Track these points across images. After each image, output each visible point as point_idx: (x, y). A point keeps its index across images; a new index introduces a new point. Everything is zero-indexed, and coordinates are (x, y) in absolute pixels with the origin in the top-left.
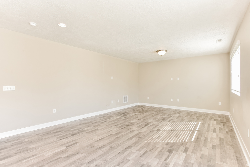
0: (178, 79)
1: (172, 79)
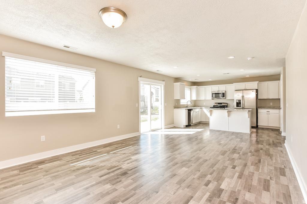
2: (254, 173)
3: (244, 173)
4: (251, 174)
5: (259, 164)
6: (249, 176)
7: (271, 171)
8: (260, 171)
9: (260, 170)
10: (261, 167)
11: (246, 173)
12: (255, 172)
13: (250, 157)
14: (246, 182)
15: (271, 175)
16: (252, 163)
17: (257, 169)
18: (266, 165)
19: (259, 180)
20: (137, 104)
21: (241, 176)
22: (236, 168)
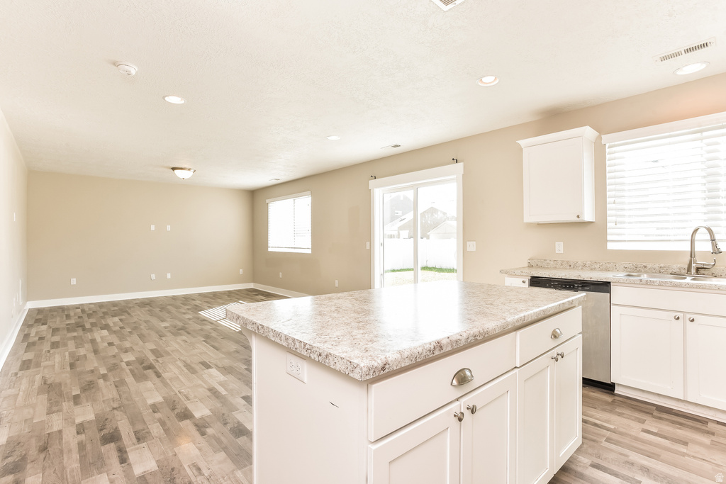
0: (169, 228)
1: (153, 228)
2: (76, 348)
3: (90, 344)
4: (80, 346)
5: (72, 361)
6: (81, 344)
7: (48, 359)
8: (67, 354)
10: (67, 357)
11: (88, 345)
12: (75, 350)
13: (96, 365)
14: (83, 340)
15: (49, 354)
16: (86, 357)
17: (72, 355)
18: (56, 364)
19: (65, 345)
20: (368, 243)
21: (93, 341)
22: (107, 344)
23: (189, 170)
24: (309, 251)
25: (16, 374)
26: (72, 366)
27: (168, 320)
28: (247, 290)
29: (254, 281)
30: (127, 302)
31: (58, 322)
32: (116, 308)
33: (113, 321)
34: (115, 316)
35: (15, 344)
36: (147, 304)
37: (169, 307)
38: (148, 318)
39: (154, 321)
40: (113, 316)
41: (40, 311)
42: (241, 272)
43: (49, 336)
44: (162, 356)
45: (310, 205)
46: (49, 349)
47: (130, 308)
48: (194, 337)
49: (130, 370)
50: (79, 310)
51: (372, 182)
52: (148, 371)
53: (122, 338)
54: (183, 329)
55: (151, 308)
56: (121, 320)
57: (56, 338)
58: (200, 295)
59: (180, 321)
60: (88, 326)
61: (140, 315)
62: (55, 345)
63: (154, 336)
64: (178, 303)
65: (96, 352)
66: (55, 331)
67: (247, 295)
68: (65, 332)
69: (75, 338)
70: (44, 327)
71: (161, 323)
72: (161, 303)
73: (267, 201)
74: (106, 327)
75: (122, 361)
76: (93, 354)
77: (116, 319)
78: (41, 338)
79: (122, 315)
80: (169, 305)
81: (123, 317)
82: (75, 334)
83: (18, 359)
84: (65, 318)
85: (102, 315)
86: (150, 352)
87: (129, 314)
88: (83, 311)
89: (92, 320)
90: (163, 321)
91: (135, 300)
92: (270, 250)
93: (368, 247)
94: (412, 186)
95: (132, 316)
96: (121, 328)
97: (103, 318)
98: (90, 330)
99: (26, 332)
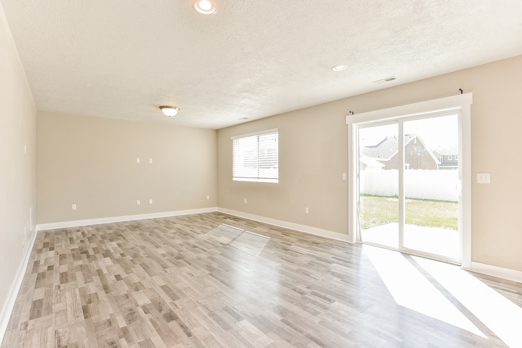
0: (151, 161)
1: (138, 161)
2: (85, 283)
3: (98, 277)
4: (88, 280)
5: (85, 304)
6: (89, 277)
7: (59, 299)
8: (77, 291)
9: (78, 293)
10: (78, 297)
11: (96, 279)
12: (84, 285)
13: (111, 311)
14: (89, 270)
15: (59, 292)
16: (98, 297)
17: (83, 292)
18: (69, 308)
19: (74, 278)
20: (344, 175)
21: (100, 272)
22: (114, 278)
23: (175, 108)
24: (277, 181)
25: (26, 325)
26: (85, 310)
27: (162, 245)
28: (214, 213)
29: (218, 205)
30: (118, 224)
31: (63, 247)
32: (111, 231)
33: (112, 246)
34: (113, 241)
35: (26, 275)
36: (135, 227)
37: (156, 231)
38: (144, 244)
39: (150, 246)
40: (111, 241)
41: (47, 234)
42: (208, 197)
43: (57, 265)
44: (178, 298)
45: (277, 140)
46: (58, 283)
47: (123, 231)
48: (198, 269)
49: (151, 320)
50: (80, 233)
51: (349, 118)
52: (171, 322)
53: (127, 270)
54: (180, 257)
55: (141, 232)
56: (119, 245)
57: (64, 268)
58: (177, 217)
59: (174, 247)
60: (91, 253)
61: (134, 240)
62: (64, 277)
63: (157, 268)
64: (162, 226)
65: (106, 288)
66: (62, 257)
67: (217, 218)
68: (72, 259)
69: (81, 267)
70: (52, 253)
71: (157, 250)
72: (148, 226)
73: (232, 138)
74: (107, 254)
75: (138, 306)
76: (103, 292)
77: (114, 244)
78: (50, 268)
79: (119, 239)
80: (155, 228)
81: (120, 242)
82: (81, 262)
83: (28, 298)
84: (69, 242)
85: (101, 239)
86: (162, 291)
87: (124, 238)
88: (83, 234)
89: (94, 245)
90: (157, 247)
91: (124, 222)
92: (234, 179)
93: (344, 178)
94: (397, 121)
95: (127, 241)
96: (122, 255)
97: (102, 242)
98: (95, 258)
99: (36, 260)
